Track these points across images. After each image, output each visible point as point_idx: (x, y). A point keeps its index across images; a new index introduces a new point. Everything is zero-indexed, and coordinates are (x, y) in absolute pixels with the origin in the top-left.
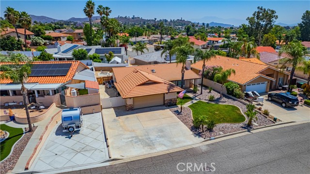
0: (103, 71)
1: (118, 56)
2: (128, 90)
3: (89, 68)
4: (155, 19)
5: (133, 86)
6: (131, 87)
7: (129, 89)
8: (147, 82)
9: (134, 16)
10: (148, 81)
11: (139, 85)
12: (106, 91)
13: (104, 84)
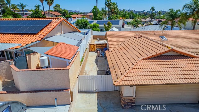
0: (100, 39)
1: (116, 27)
2: (127, 67)
3: (80, 32)
4: (144, 11)
5: (136, 59)
6: (133, 61)
7: (130, 64)
8: (166, 52)
9: (129, 9)
10: (169, 51)
11: (149, 58)
12: (96, 61)
13: (97, 51)
